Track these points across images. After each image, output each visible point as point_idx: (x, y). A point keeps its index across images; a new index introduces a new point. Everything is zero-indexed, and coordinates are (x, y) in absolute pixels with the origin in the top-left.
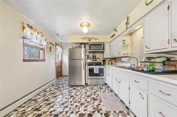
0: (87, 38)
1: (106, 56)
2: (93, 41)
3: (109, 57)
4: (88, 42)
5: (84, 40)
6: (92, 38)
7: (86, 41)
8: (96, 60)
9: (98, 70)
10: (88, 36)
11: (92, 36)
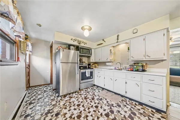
0: (77, 41)
1: (92, 60)
2: (82, 45)
3: (94, 61)
4: (78, 44)
5: (74, 41)
6: (82, 42)
7: (76, 43)
8: (83, 64)
9: (89, 73)
10: (78, 39)
11: (82, 40)
